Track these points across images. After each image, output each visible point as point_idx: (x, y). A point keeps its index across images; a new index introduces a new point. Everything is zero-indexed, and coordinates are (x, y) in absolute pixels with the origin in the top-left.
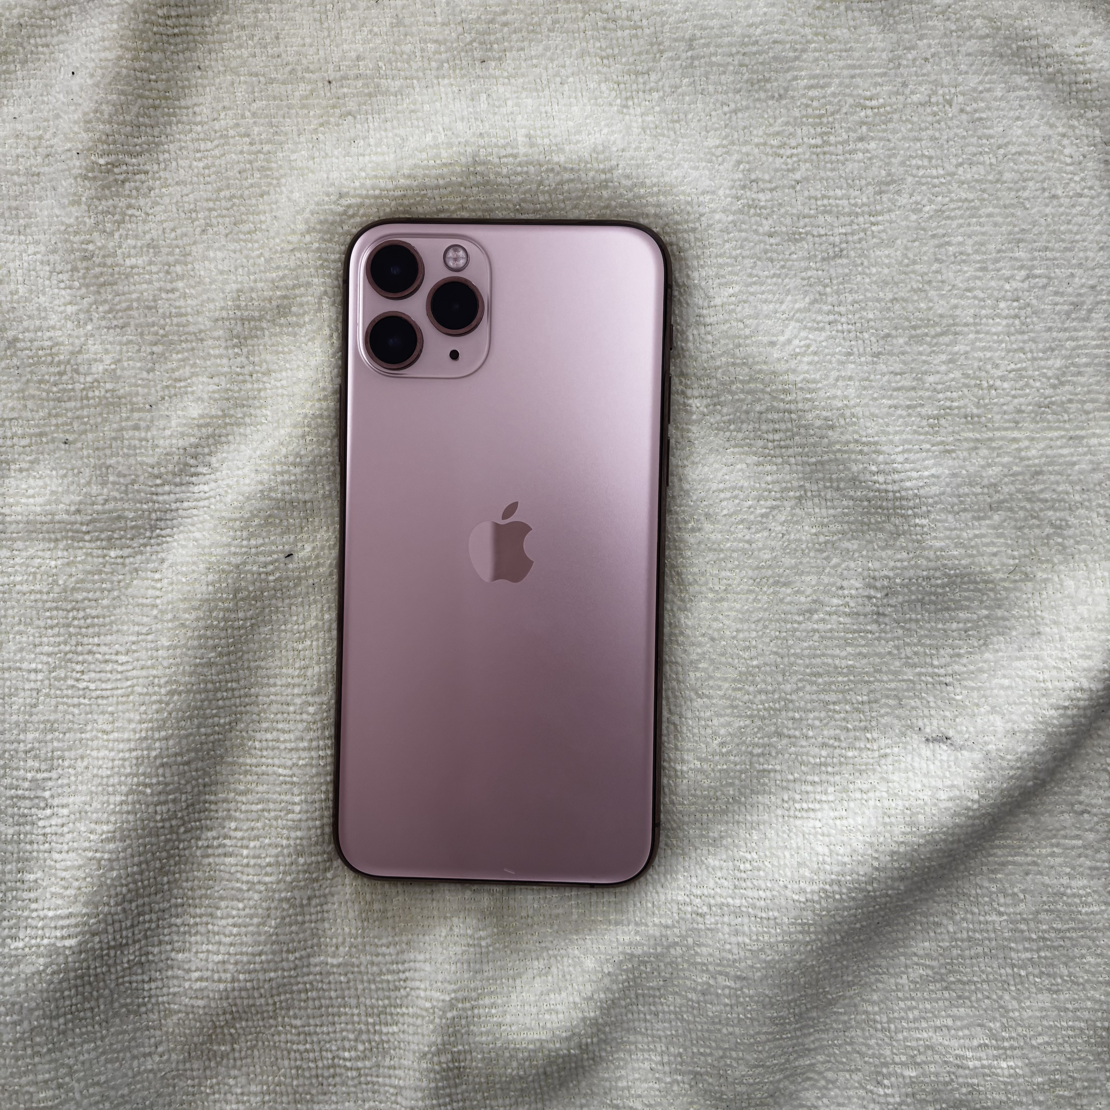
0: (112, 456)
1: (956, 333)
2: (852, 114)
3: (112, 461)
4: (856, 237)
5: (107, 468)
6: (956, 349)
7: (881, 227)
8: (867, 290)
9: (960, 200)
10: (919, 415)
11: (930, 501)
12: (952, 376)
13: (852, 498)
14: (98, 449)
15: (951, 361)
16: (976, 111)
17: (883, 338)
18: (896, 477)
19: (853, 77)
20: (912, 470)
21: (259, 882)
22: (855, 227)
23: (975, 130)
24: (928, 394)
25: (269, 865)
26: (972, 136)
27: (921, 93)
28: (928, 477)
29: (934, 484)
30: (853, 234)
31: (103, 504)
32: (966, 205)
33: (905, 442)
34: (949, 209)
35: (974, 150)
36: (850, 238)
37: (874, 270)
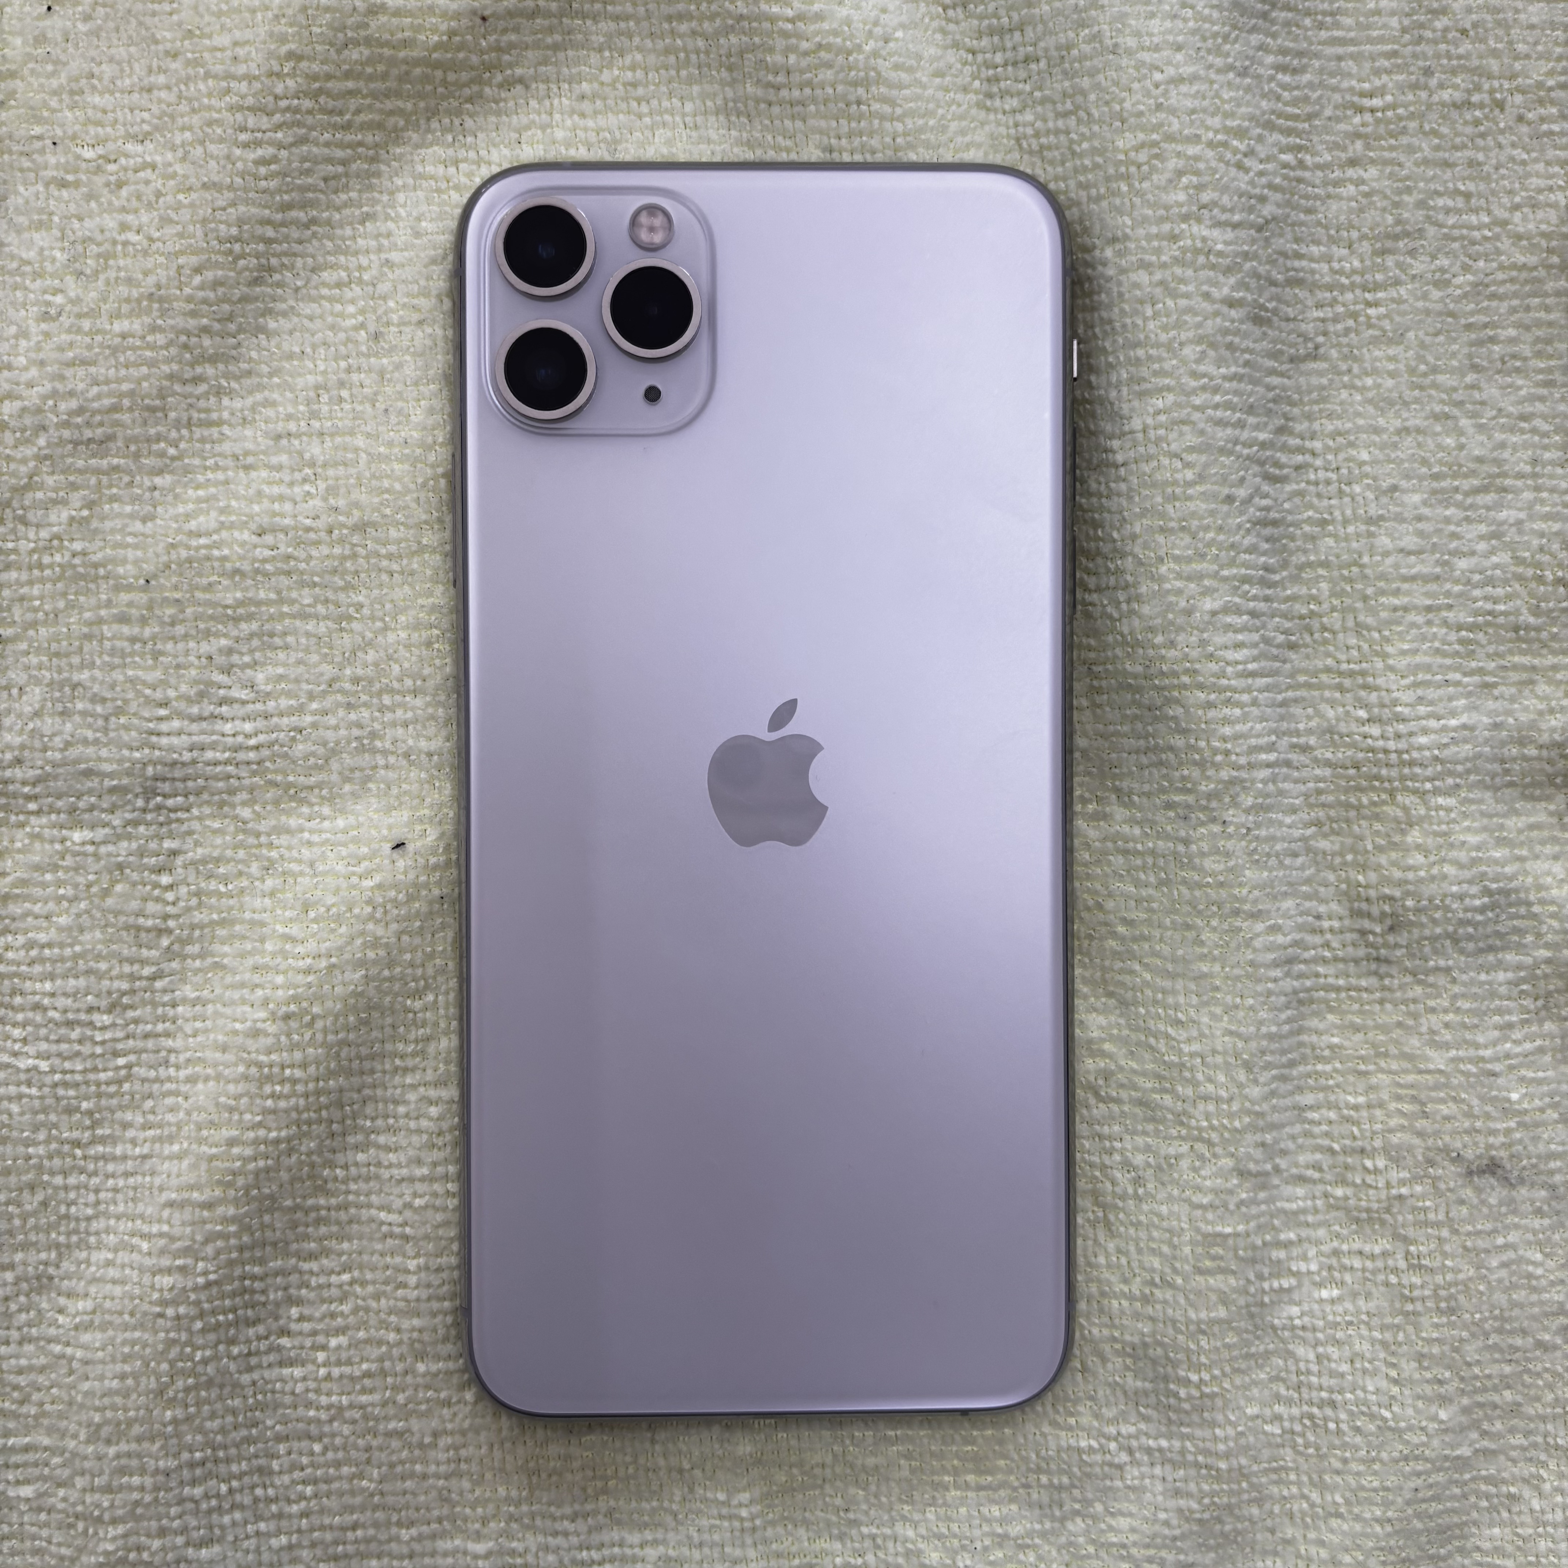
0: (82, 667)
1: (1505, 490)
2: (1338, 120)
3: (84, 676)
4: (1339, 327)
5: (74, 687)
6: (1503, 515)
7: (1382, 310)
8: (1358, 414)
9: (1514, 266)
10: (1445, 623)
11: (1460, 768)
12: (1495, 559)
13: (1328, 763)
14: (57, 655)
15: (1496, 535)
16: (1543, 120)
17: (1385, 492)
18: (1401, 728)
19: (1340, 58)
20: (1428, 716)
21: (351, 1406)
22: (1340, 309)
23: (1542, 151)
24: (1457, 588)
25: (368, 1374)
26: (1536, 160)
27: (1456, 87)
28: (1455, 729)
29: (1465, 741)
30: (1336, 320)
31: (65, 749)
32: (1524, 275)
33: (1418, 668)
34: (1495, 282)
35: (1542, 183)
36: (1331, 328)
37: (1369, 381)
